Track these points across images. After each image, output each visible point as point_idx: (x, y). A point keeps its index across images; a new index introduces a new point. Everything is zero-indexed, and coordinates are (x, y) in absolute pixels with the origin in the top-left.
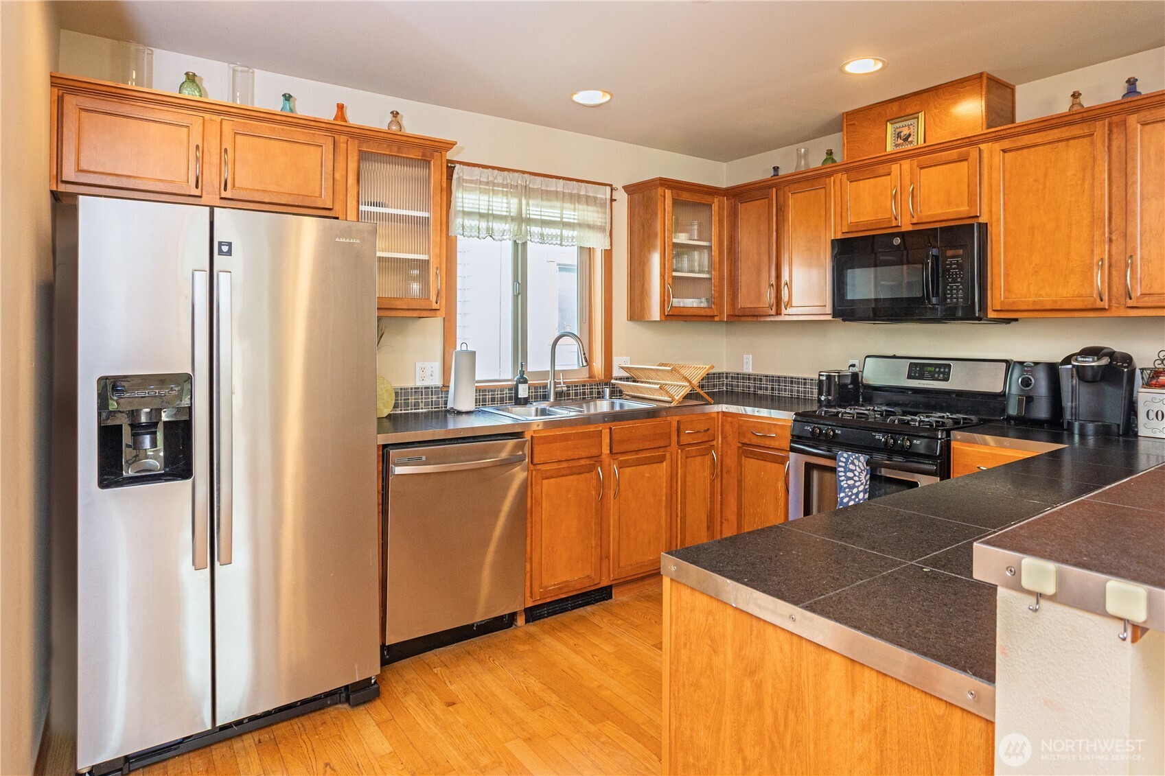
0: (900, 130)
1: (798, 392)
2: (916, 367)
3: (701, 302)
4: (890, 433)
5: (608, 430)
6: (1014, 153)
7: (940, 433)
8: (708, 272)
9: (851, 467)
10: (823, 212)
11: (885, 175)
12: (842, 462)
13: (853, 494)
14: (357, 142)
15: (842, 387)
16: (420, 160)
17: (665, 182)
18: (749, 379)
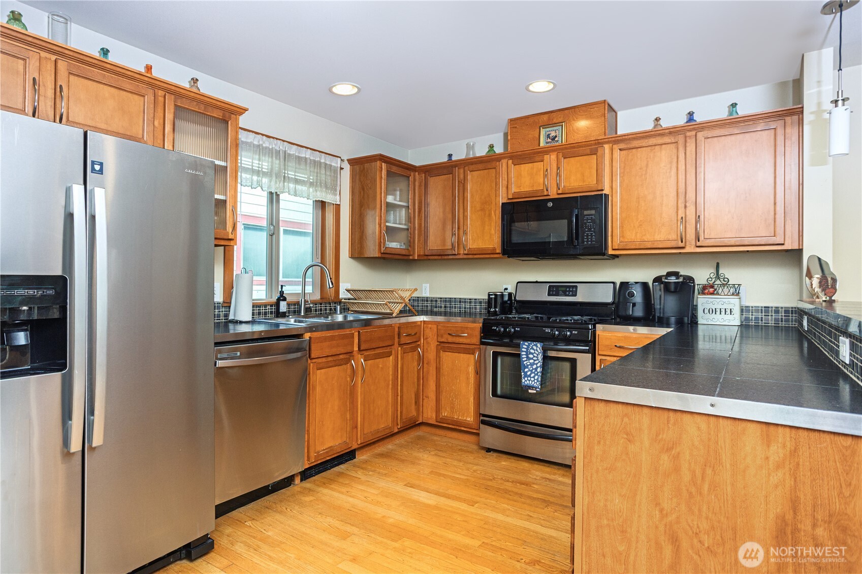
0: (549, 133)
1: (465, 308)
2: (553, 288)
3: (401, 246)
4: (556, 328)
5: (357, 333)
6: (627, 151)
7: (590, 326)
8: (405, 225)
9: (532, 351)
10: (494, 185)
11: (539, 162)
12: (524, 348)
13: (533, 369)
14: (173, 97)
15: (504, 303)
16: (221, 119)
17: (382, 158)
18: (427, 301)
